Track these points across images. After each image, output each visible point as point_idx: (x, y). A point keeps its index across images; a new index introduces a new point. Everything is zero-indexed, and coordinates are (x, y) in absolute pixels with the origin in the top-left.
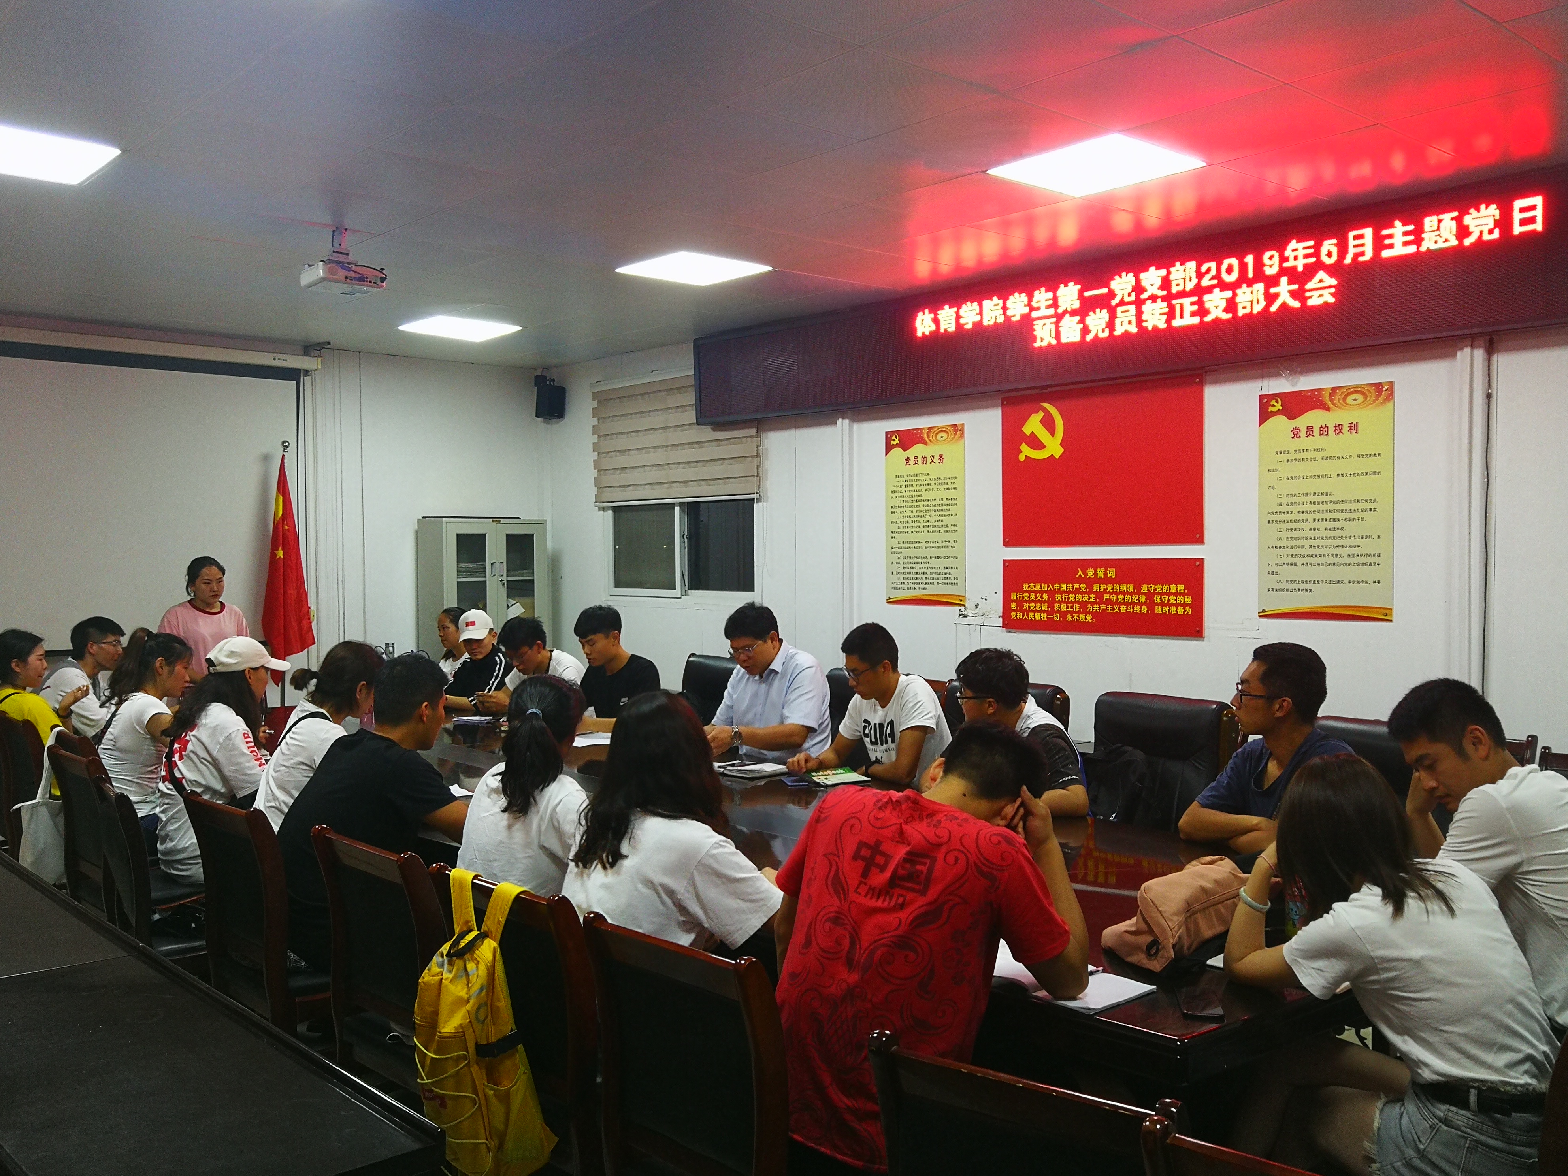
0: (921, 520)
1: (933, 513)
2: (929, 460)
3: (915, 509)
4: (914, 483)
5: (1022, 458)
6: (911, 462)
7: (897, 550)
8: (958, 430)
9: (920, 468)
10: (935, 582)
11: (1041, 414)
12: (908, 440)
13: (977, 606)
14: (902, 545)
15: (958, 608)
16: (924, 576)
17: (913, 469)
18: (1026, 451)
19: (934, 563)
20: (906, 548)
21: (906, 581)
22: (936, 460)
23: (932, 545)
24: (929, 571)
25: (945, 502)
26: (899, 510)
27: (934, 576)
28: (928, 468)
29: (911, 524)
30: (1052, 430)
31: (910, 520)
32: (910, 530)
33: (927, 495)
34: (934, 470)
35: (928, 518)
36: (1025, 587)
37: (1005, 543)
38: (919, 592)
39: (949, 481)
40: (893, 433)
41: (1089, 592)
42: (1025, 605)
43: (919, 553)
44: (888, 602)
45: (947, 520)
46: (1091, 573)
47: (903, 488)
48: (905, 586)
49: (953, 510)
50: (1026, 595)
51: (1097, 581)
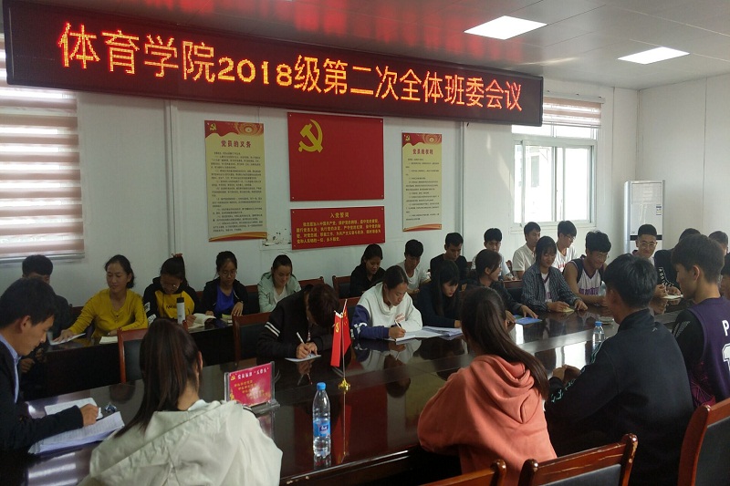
0: (235, 184)
1: (244, 180)
2: (240, 144)
3: (230, 177)
4: (229, 159)
5: (300, 150)
6: (227, 144)
7: (217, 204)
8: (258, 128)
9: (233, 149)
10: (247, 225)
11: (310, 126)
12: (223, 128)
13: (274, 238)
14: (220, 200)
15: (261, 240)
16: (238, 221)
17: (227, 149)
18: (303, 146)
19: (245, 212)
20: (224, 203)
21: (225, 225)
22: (245, 144)
23: (245, 201)
24: (242, 218)
25: (252, 173)
26: (218, 177)
27: (246, 221)
28: (238, 149)
29: (227, 186)
30: (316, 136)
31: (227, 184)
32: (227, 190)
33: (239, 168)
34: (244, 151)
35: (240, 183)
36: (305, 224)
37: (292, 200)
38: (234, 232)
39: (255, 160)
40: (211, 122)
41: (338, 225)
42: (305, 235)
43: (234, 206)
44: (211, 240)
45: (253, 185)
46: (337, 214)
47: (221, 162)
48: (224, 229)
49: (258, 178)
50: (305, 230)
51: (340, 219)
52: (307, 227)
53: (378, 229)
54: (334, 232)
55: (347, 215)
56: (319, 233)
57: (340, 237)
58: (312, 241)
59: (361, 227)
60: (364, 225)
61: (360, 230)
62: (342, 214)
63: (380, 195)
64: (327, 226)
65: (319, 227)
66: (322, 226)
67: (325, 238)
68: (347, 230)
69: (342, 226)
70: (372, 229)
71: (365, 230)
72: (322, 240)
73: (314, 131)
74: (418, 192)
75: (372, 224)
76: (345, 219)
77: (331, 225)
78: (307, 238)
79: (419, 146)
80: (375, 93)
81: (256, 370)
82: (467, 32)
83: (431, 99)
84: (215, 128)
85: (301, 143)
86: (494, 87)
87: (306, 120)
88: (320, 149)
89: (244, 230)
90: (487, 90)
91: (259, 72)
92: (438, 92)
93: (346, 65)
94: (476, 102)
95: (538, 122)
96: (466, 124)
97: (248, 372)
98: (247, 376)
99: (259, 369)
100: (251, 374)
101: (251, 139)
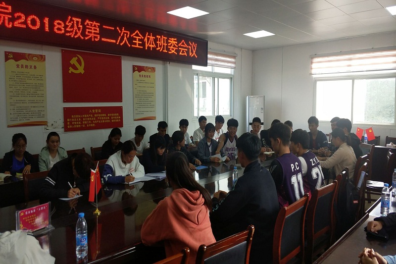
0: (26, 91)
1: (32, 89)
2: (29, 67)
3: (22, 87)
4: (22, 76)
5: (70, 72)
6: (20, 67)
7: (13, 104)
8: (42, 58)
9: (24, 70)
10: (34, 117)
11: (76, 58)
12: (17, 57)
13: (52, 125)
14: (15, 102)
15: (43, 126)
16: (28, 115)
17: (20, 70)
18: (71, 70)
19: (32, 109)
20: (18, 103)
21: (18, 117)
22: (33, 67)
23: (32, 102)
24: (30, 112)
25: (37, 85)
26: (14, 87)
27: (33, 114)
28: (28, 70)
29: (20, 93)
30: (80, 64)
31: (20, 91)
32: (20, 96)
33: (28, 81)
34: (32, 71)
35: (29, 91)
36: (73, 116)
37: (64, 102)
38: (25, 121)
39: (39, 77)
40: (9, 53)
41: (94, 117)
42: (73, 123)
43: (25, 105)
44: (9, 126)
45: (38, 92)
46: (93, 111)
47: (16, 78)
48: (18, 119)
49: (41, 88)
50: (73, 119)
51: (95, 113)
52: (74, 118)
53: (119, 119)
54: (92, 121)
55: (100, 111)
56: (82, 122)
57: (95, 124)
58: (77, 126)
59: (108, 118)
60: (110, 117)
61: (108, 120)
62: (96, 111)
63: (120, 100)
64: (88, 117)
65: (82, 118)
66: (84, 117)
67: (86, 125)
68: (99, 120)
69: (96, 118)
70: (115, 119)
71: (111, 120)
72: (84, 126)
73: (79, 61)
74: (142, 98)
75: (115, 116)
76: (98, 113)
77: (90, 117)
78: (74, 125)
79: (143, 73)
80: (117, 42)
81: (38, 208)
82: (168, 13)
83: (149, 47)
84: (12, 56)
85: (70, 68)
86: (183, 44)
87: (74, 54)
88: (83, 72)
89: (32, 120)
90: (179, 45)
91: (42, 24)
92: (153, 44)
93: (99, 24)
94: (173, 51)
95: (206, 64)
96: (168, 63)
97: (33, 210)
98: (32, 212)
99: (40, 207)
100: (34, 211)
101: (37, 64)
